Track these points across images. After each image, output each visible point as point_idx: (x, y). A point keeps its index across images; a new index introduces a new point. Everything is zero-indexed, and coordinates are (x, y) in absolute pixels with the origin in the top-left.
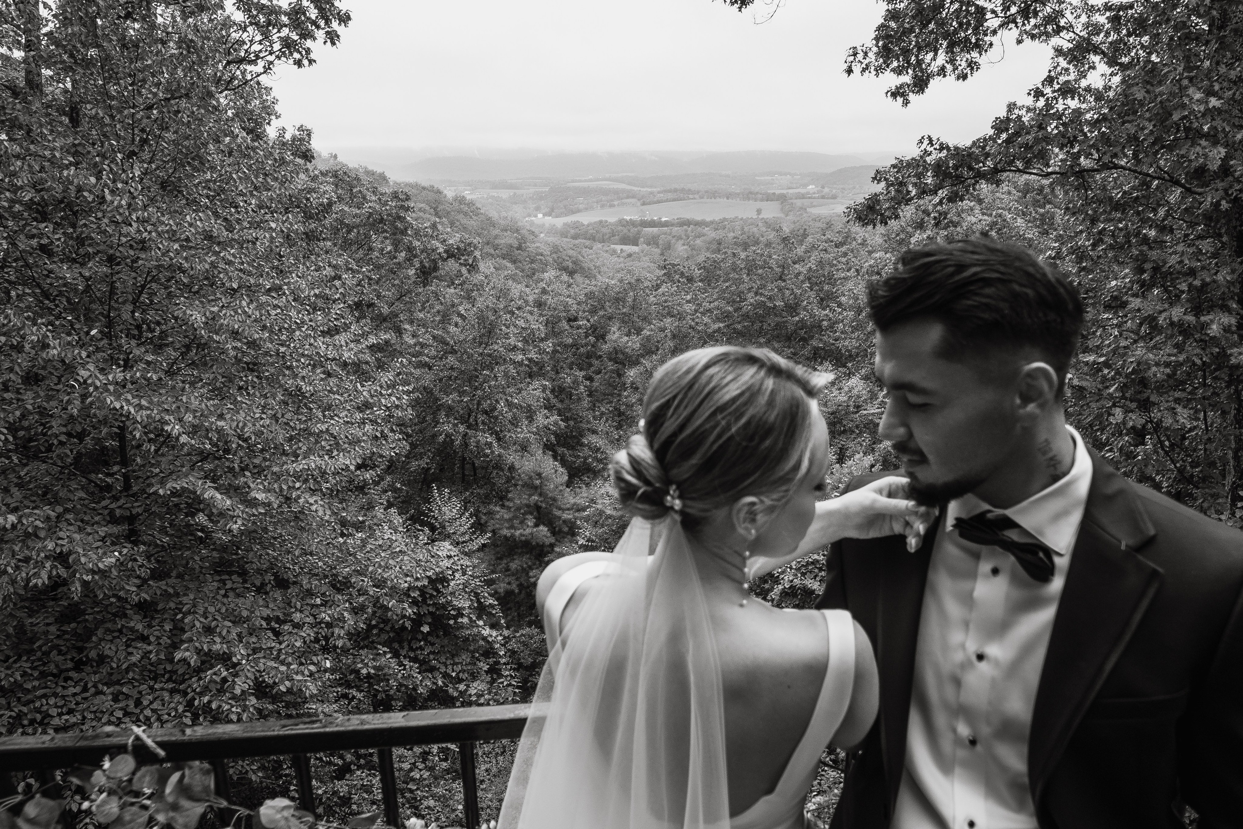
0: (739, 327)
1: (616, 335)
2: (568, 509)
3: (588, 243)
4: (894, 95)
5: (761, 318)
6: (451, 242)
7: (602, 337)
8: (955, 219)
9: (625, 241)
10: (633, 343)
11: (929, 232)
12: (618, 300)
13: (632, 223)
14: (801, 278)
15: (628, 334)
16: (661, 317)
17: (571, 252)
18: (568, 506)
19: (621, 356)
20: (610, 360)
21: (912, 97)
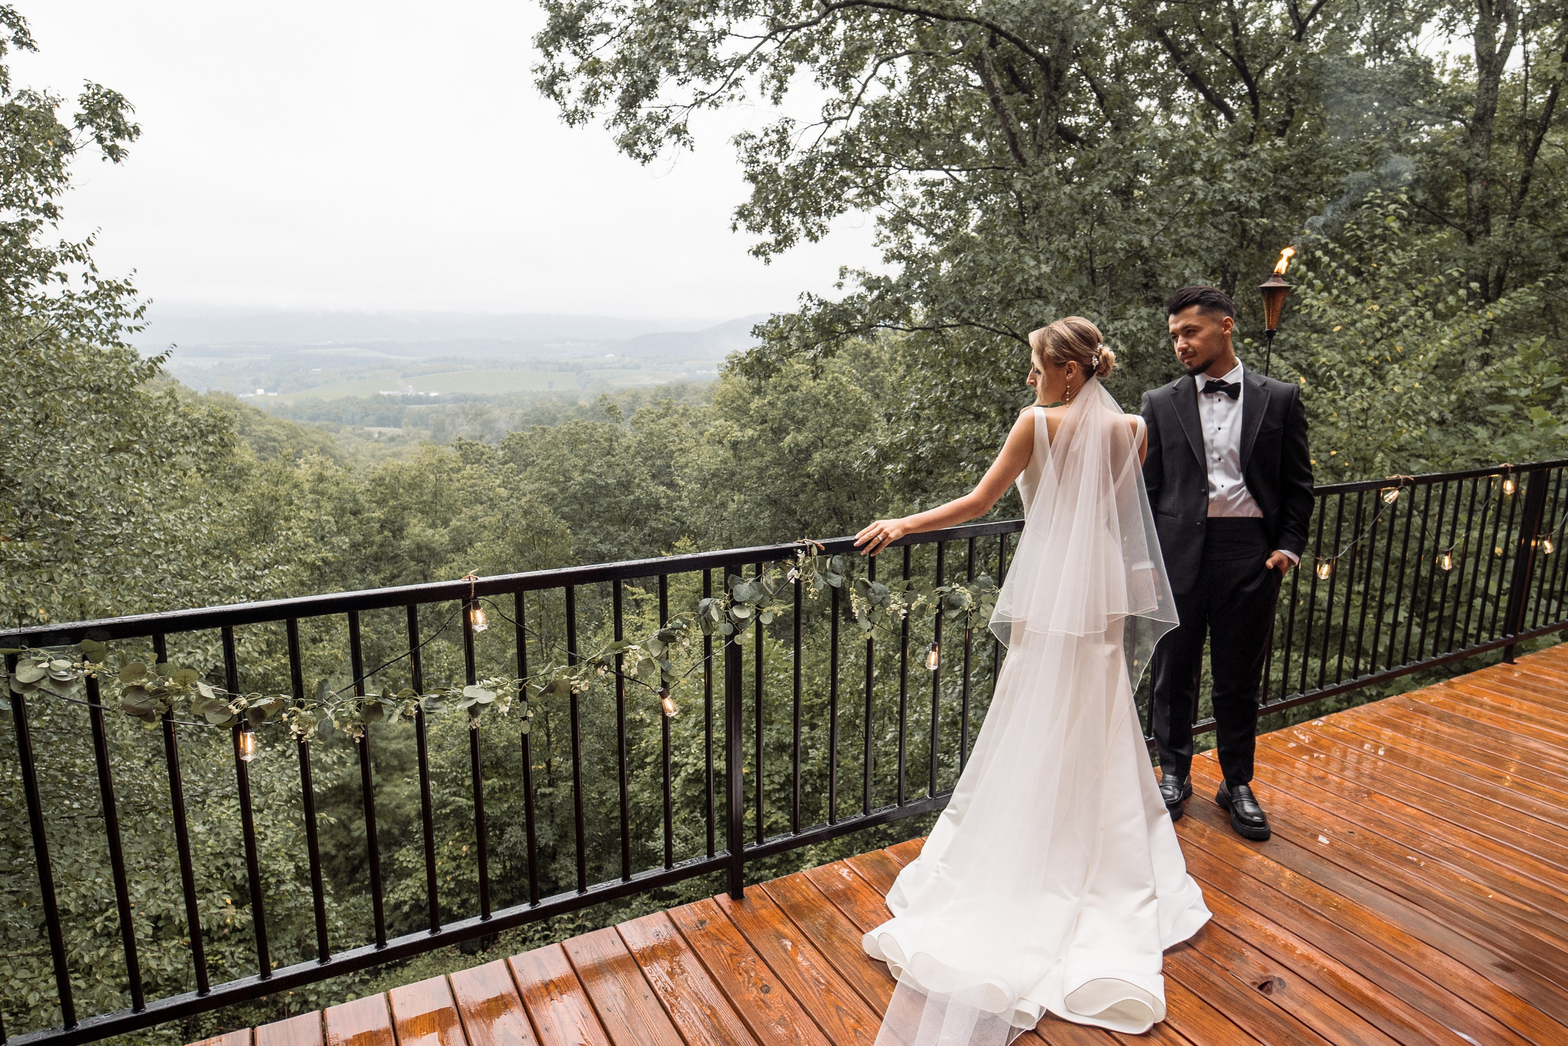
0: (566, 509)
1: (417, 529)
2: (395, 738)
3: (332, 425)
4: (756, 253)
5: (591, 499)
6: (196, 416)
7: (398, 532)
8: (794, 383)
9: (382, 421)
10: (440, 537)
11: (769, 398)
12: (415, 485)
13: (392, 400)
14: (632, 451)
15: (433, 526)
16: (468, 503)
17: (315, 437)
18: (393, 734)
19: (425, 552)
20: (412, 558)
21: (772, 256)
